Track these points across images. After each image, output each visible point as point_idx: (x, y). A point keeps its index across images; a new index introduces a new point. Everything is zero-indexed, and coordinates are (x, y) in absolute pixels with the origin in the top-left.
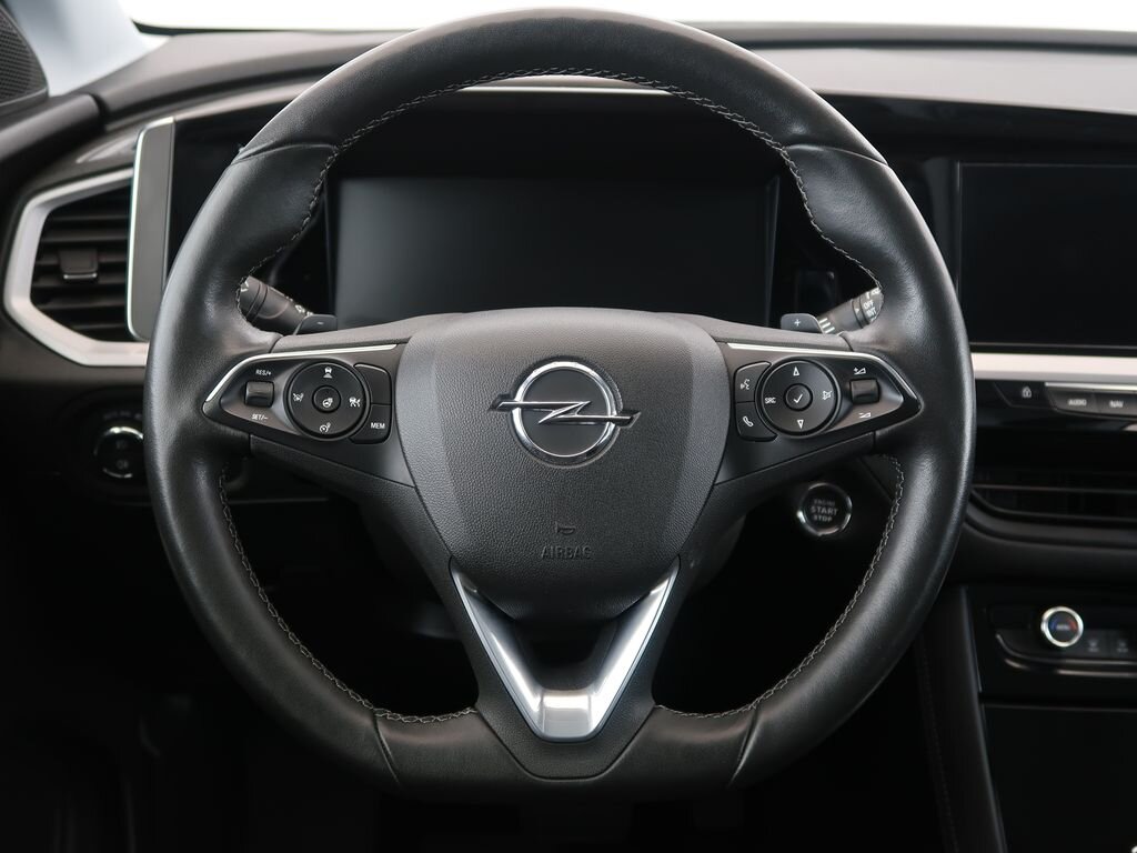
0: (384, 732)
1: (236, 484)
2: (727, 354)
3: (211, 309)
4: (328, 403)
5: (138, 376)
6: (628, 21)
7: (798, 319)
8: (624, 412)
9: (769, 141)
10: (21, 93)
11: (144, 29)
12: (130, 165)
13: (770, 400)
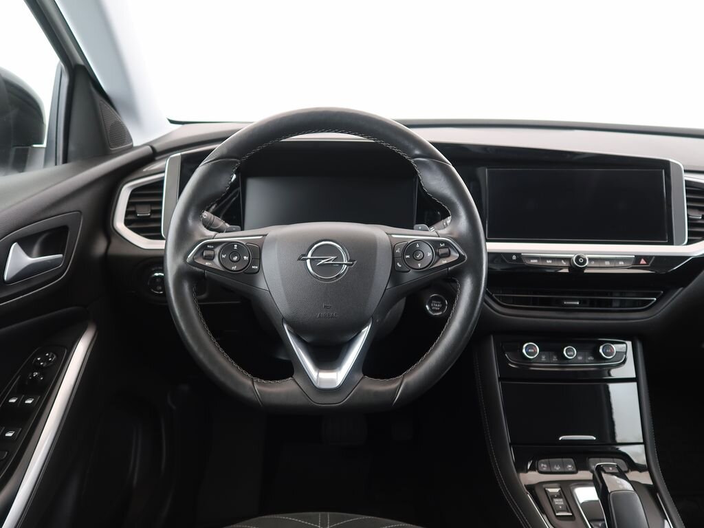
0: (256, 387)
1: (204, 296)
2: (391, 239)
3: (190, 222)
4: (235, 258)
5: (162, 253)
6: (351, 112)
7: (420, 226)
8: (350, 261)
9: (407, 157)
10: (122, 144)
11: (172, 122)
12: (164, 172)
13: (408, 256)
